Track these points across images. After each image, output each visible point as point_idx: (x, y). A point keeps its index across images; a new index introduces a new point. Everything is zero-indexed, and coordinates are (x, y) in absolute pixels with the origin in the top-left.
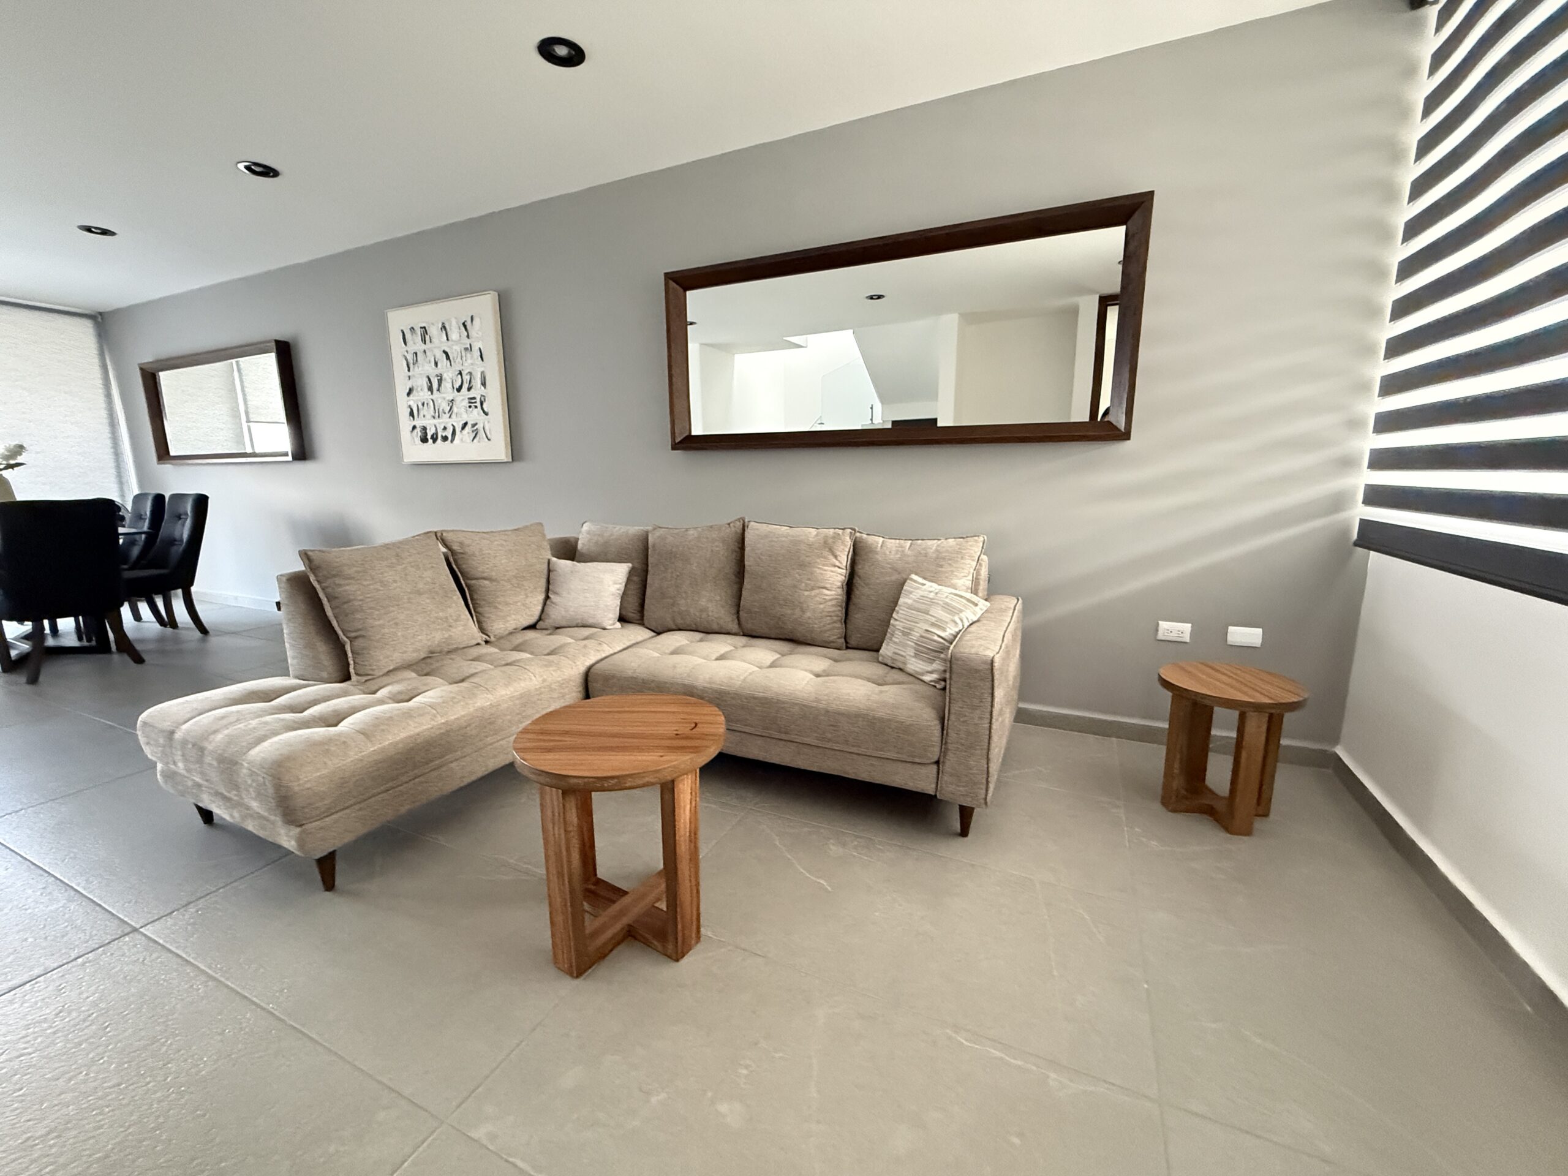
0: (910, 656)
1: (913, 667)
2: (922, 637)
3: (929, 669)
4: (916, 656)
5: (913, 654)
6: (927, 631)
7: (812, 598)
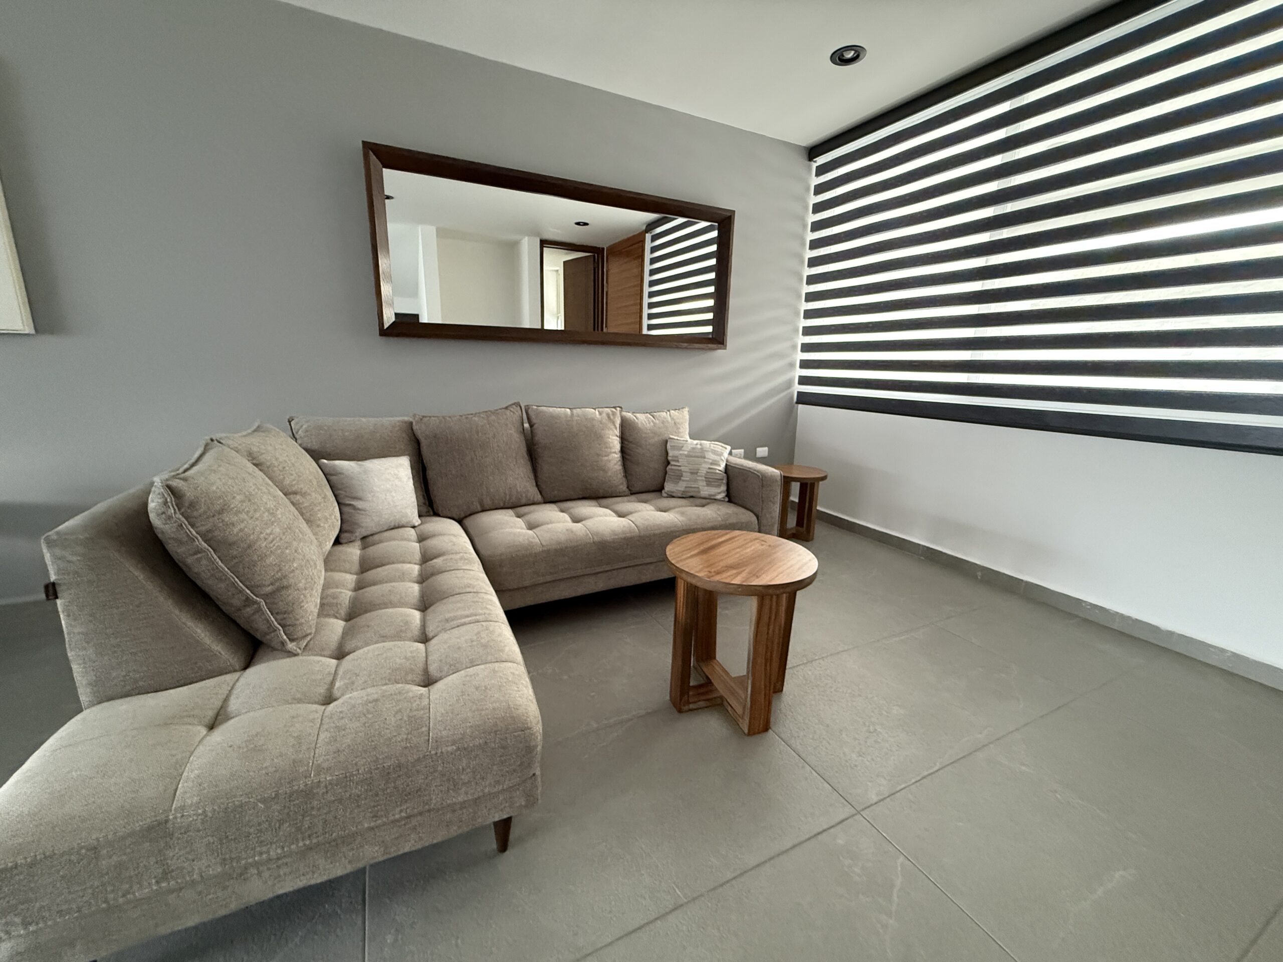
0: (704, 486)
1: (707, 493)
2: (707, 472)
3: (719, 491)
4: (708, 485)
5: (705, 484)
6: (709, 468)
7: (610, 461)
